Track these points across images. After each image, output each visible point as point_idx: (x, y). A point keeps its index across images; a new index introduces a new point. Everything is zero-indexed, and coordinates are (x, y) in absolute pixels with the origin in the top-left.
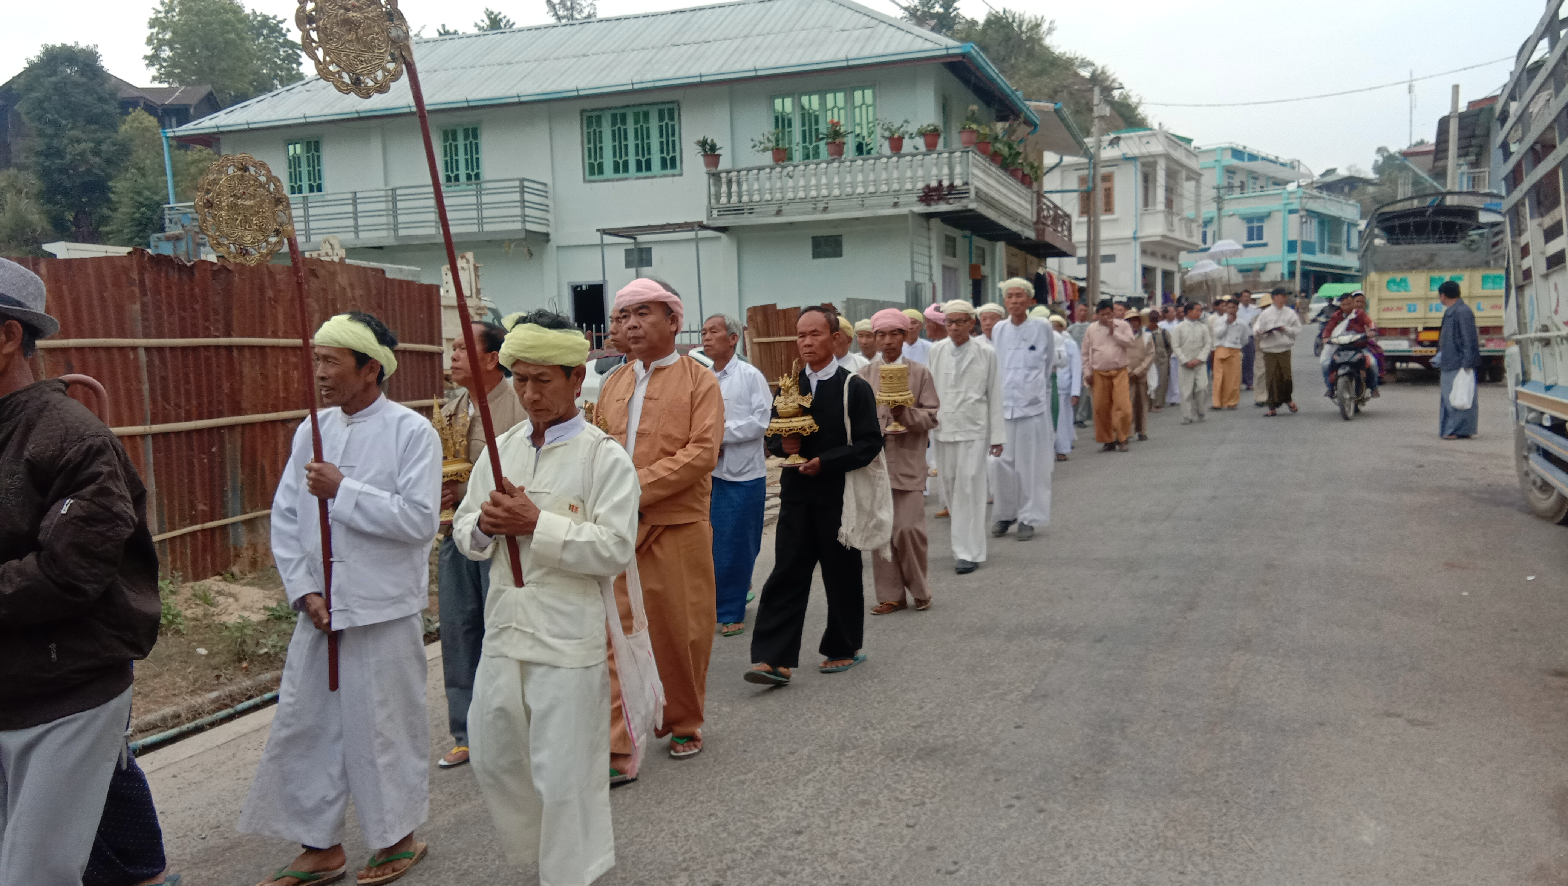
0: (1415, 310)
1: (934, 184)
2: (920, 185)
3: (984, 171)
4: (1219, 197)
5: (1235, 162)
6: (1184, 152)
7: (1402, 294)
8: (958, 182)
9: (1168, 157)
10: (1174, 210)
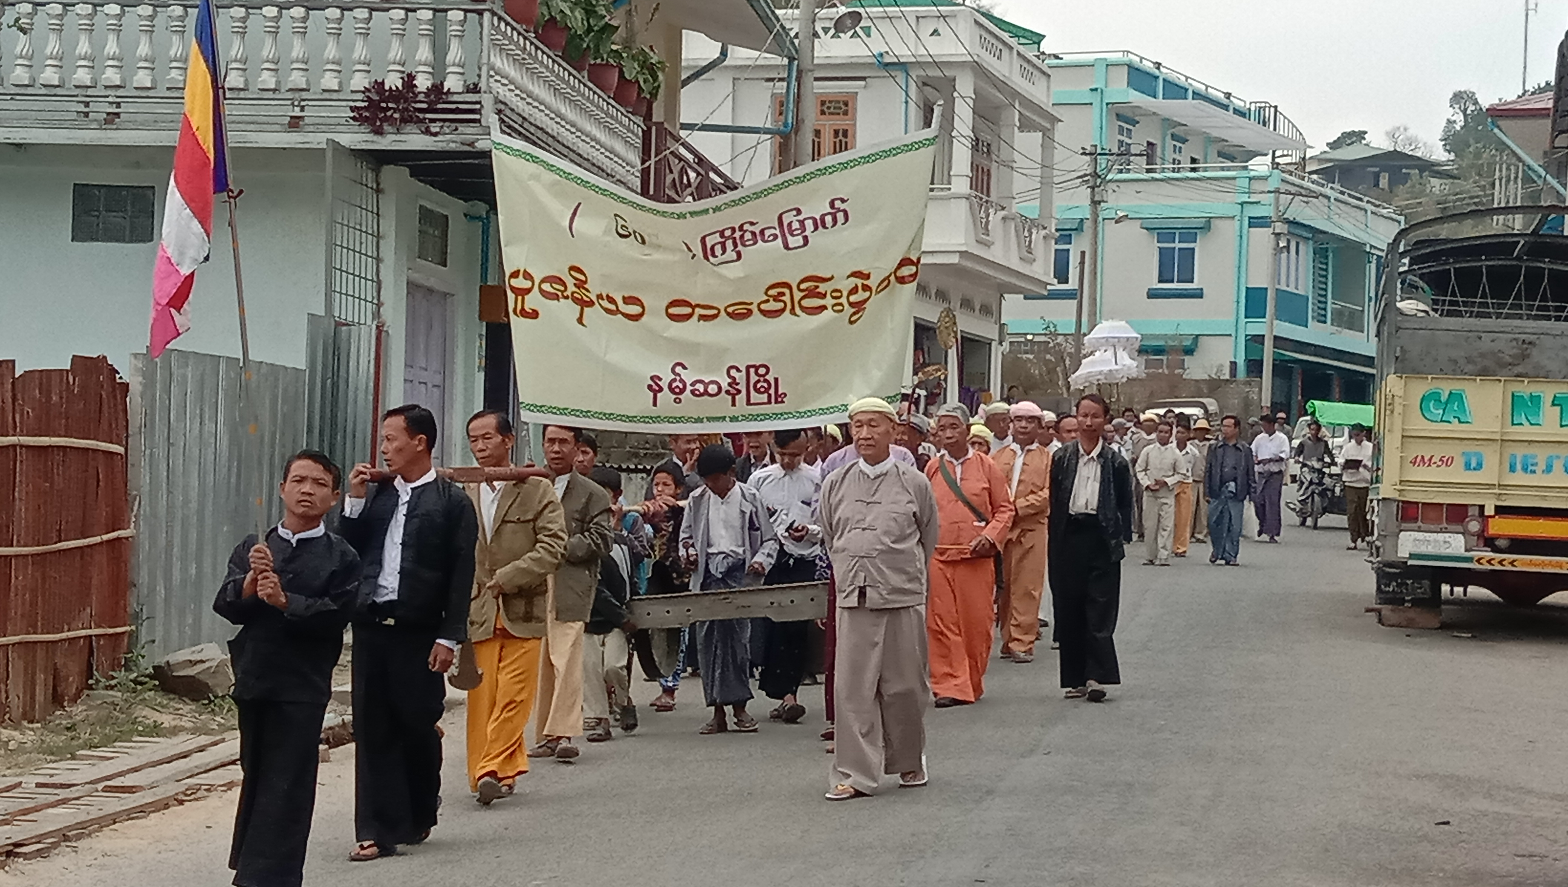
0: (1479, 466)
1: (393, 81)
2: (360, 81)
3: (519, 63)
4: (1095, 175)
5: (1136, 98)
6: (1017, 62)
7: (1455, 428)
8: (452, 83)
9: (978, 69)
10: (993, 197)
